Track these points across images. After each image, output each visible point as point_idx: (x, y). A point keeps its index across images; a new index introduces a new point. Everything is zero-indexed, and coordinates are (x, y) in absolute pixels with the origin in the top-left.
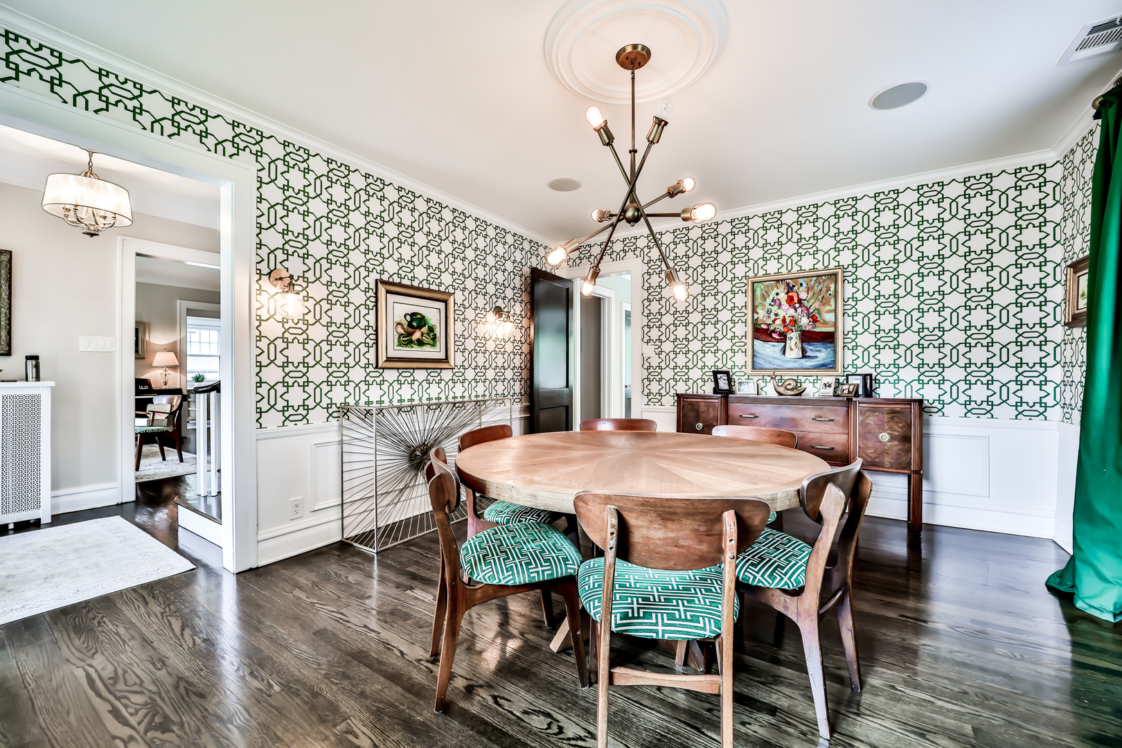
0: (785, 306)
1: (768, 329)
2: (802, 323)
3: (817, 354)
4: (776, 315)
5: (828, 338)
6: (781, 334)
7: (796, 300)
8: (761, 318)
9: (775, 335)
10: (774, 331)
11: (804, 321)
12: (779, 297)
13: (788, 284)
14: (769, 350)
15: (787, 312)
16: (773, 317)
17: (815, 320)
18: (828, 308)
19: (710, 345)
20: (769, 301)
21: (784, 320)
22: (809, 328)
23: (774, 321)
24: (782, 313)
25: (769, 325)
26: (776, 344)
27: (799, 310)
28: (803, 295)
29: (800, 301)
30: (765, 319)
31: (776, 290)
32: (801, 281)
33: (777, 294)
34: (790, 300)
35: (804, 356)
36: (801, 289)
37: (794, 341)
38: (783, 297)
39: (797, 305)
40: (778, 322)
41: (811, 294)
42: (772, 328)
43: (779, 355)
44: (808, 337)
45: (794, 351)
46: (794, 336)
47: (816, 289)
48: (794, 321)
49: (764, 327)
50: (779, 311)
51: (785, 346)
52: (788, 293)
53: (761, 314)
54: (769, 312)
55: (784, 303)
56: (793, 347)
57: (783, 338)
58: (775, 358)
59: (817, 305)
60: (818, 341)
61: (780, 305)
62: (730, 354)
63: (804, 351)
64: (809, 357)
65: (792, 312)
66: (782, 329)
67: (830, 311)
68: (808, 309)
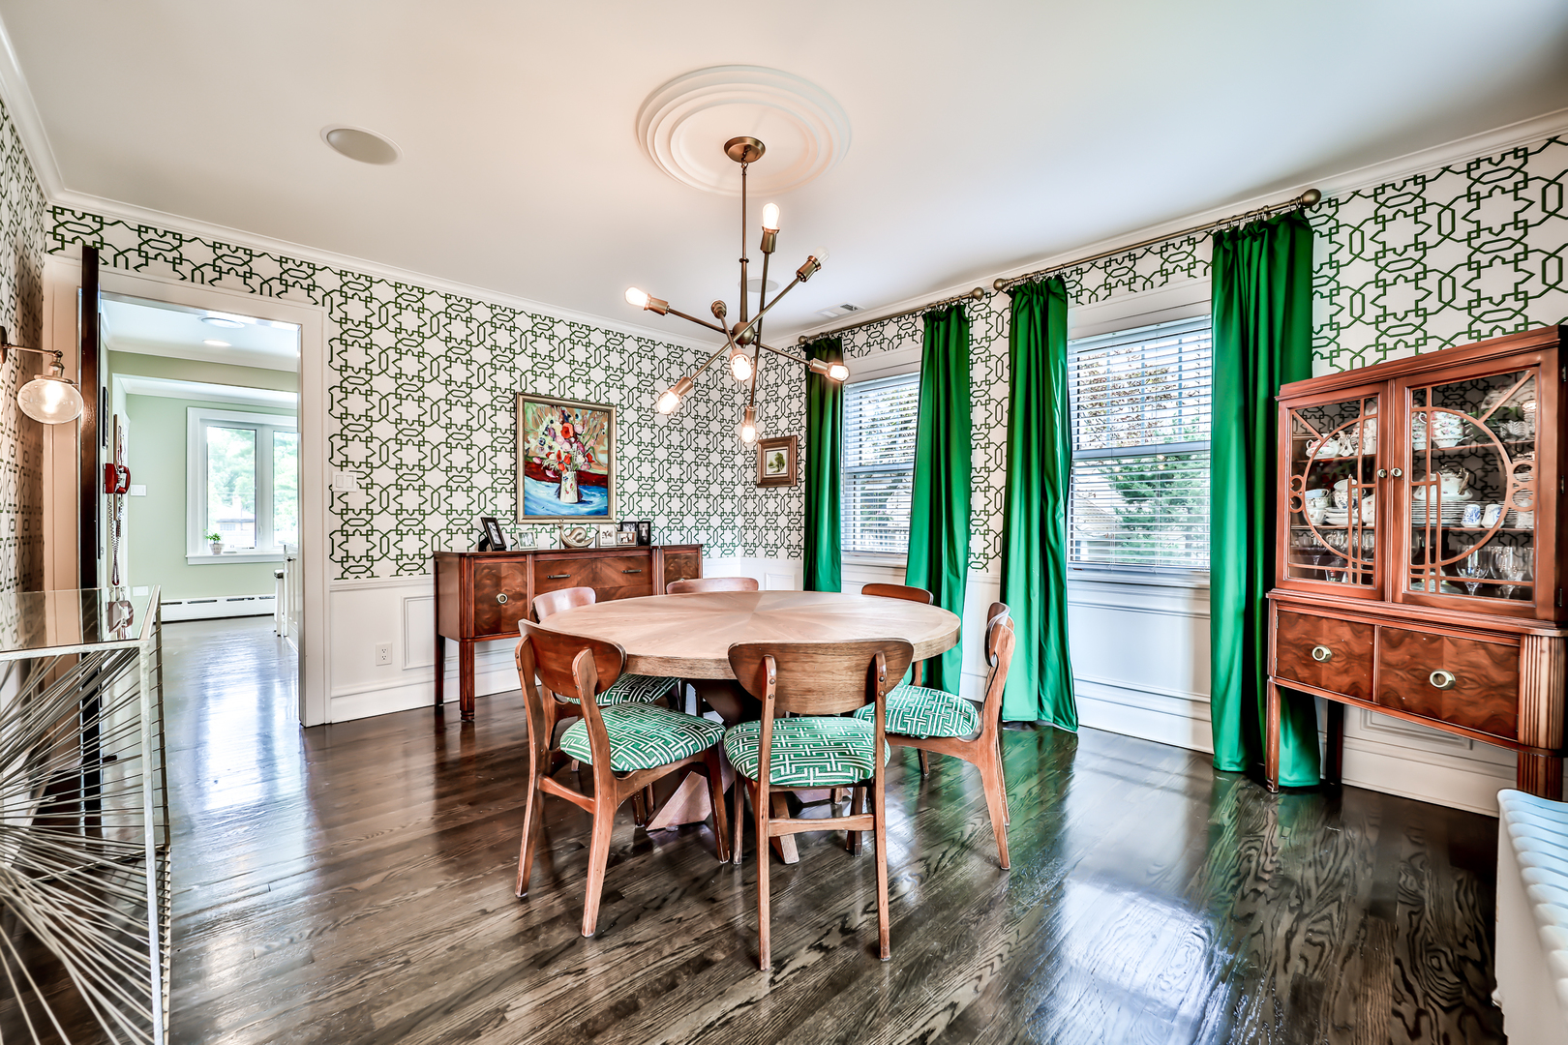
0: (560, 438)
1: (541, 465)
2: (577, 462)
3: (592, 499)
4: (550, 448)
5: (601, 482)
6: (555, 472)
7: (571, 434)
8: (532, 448)
9: (549, 473)
10: (547, 468)
11: (580, 459)
12: (553, 426)
13: (563, 412)
14: (542, 491)
15: (561, 446)
16: (547, 450)
17: (590, 461)
18: (602, 448)
19: (458, 479)
20: (542, 428)
21: (559, 456)
22: (584, 468)
23: (548, 455)
24: (557, 447)
25: (542, 459)
26: (550, 484)
27: (575, 446)
28: (579, 429)
29: (576, 435)
30: (537, 451)
31: (550, 417)
32: (577, 411)
33: (552, 422)
34: (565, 432)
35: (580, 501)
36: (577, 421)
37: (569, 482)
38: (558, 427)
39: (573, 440)
40: (553, 457)
41: (586, 428)
42: (546, 464)
43: (554, 498)
44: (585, 480)
45: (569, 496)
46: (569, 477)
47: (592, 424)
48: (570, 459)
49: (537, 461)
50: (553, 444)
51: (560, 488)
52: (563, 423)
53: (534, 444)
54: (542, 443)
55: (559, 434)
56: (569, 490)
57: (558, 478)
58: (549, 502)
59: (591, 443)
60: (593, 484)
61: (554, 437)
62: (489, 494)
63: (579, 495)
64: (584, 502)
65: (567, 446)
66: (556, 466)
67: (603, 452)
68: (583, 446)
